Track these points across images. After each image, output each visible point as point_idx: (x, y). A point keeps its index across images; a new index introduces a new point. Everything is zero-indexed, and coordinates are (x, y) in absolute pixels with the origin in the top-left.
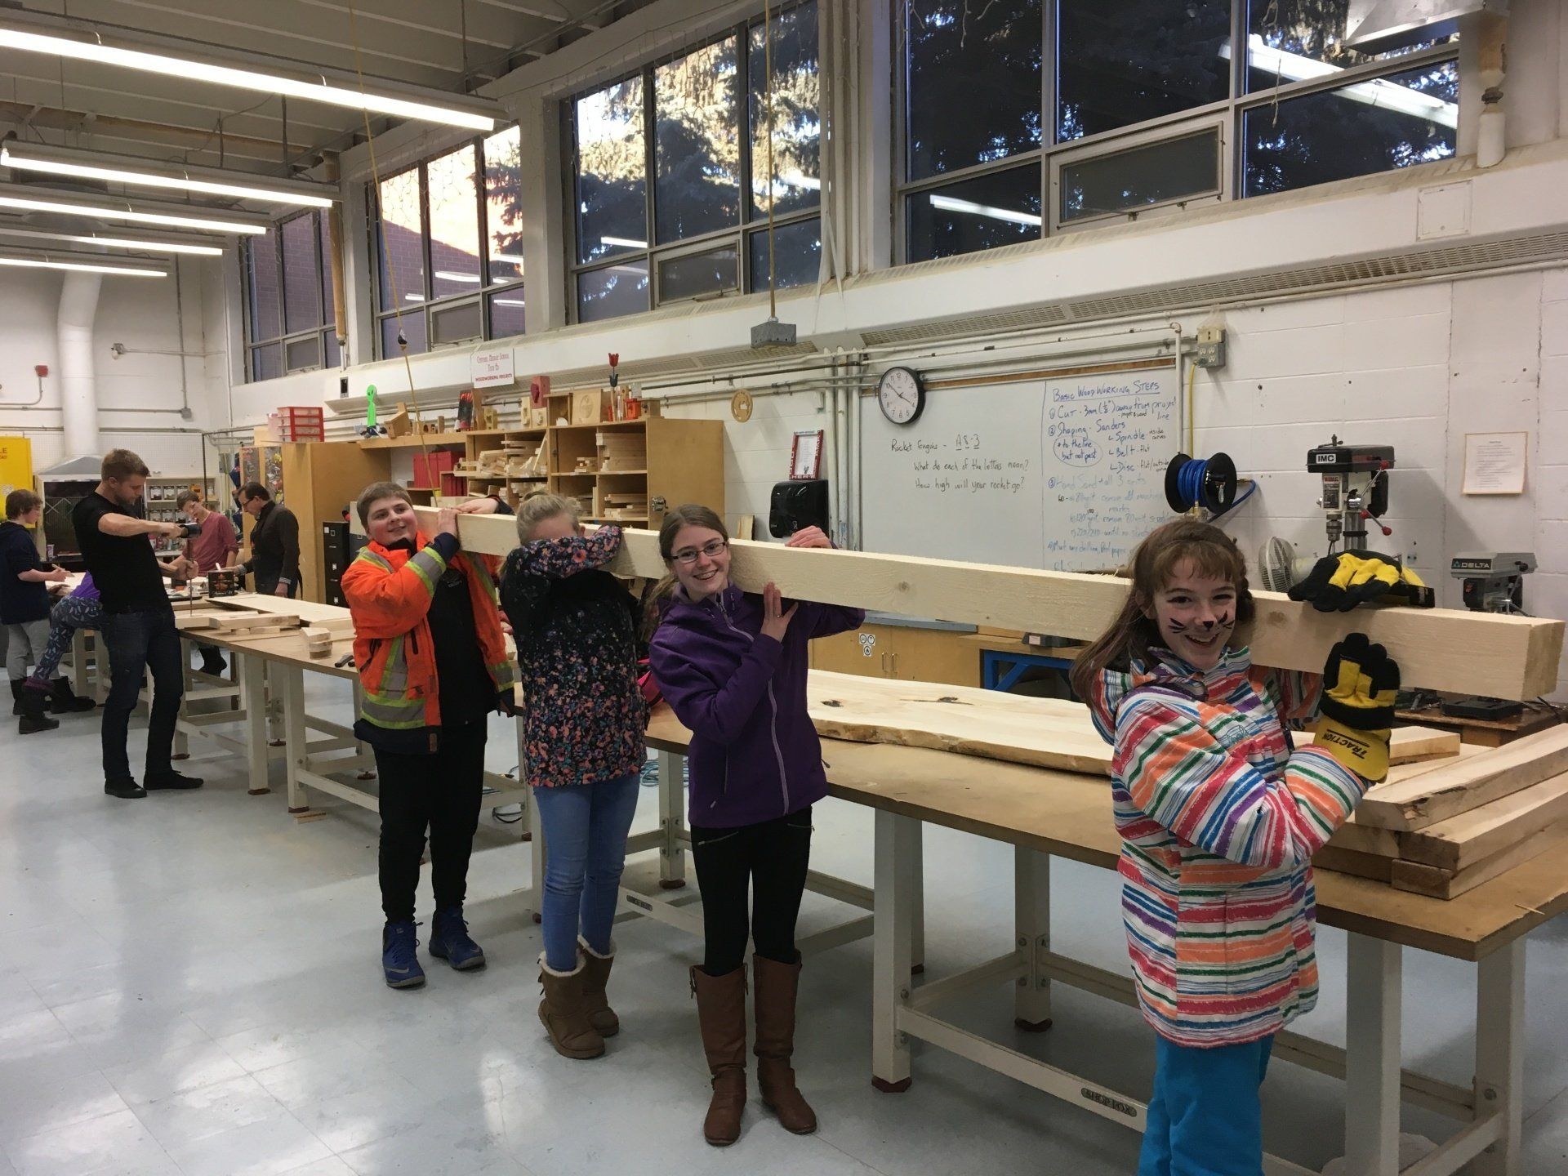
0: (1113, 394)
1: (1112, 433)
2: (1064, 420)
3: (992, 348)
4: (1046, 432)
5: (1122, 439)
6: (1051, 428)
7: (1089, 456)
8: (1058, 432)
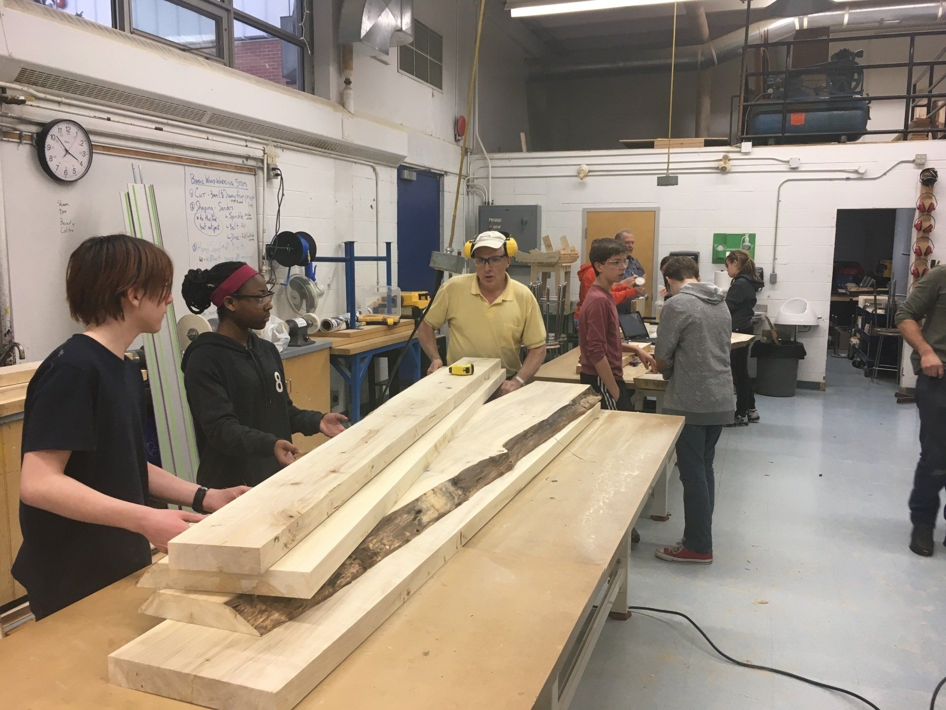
0: (225, 185)
1: (227, 213)
2: (200, 199)
3: (161, 129)
4: (189, 209)
5: (232, 217)
6: (192, 204)
7: (216, 228)
8: (196, 208)
